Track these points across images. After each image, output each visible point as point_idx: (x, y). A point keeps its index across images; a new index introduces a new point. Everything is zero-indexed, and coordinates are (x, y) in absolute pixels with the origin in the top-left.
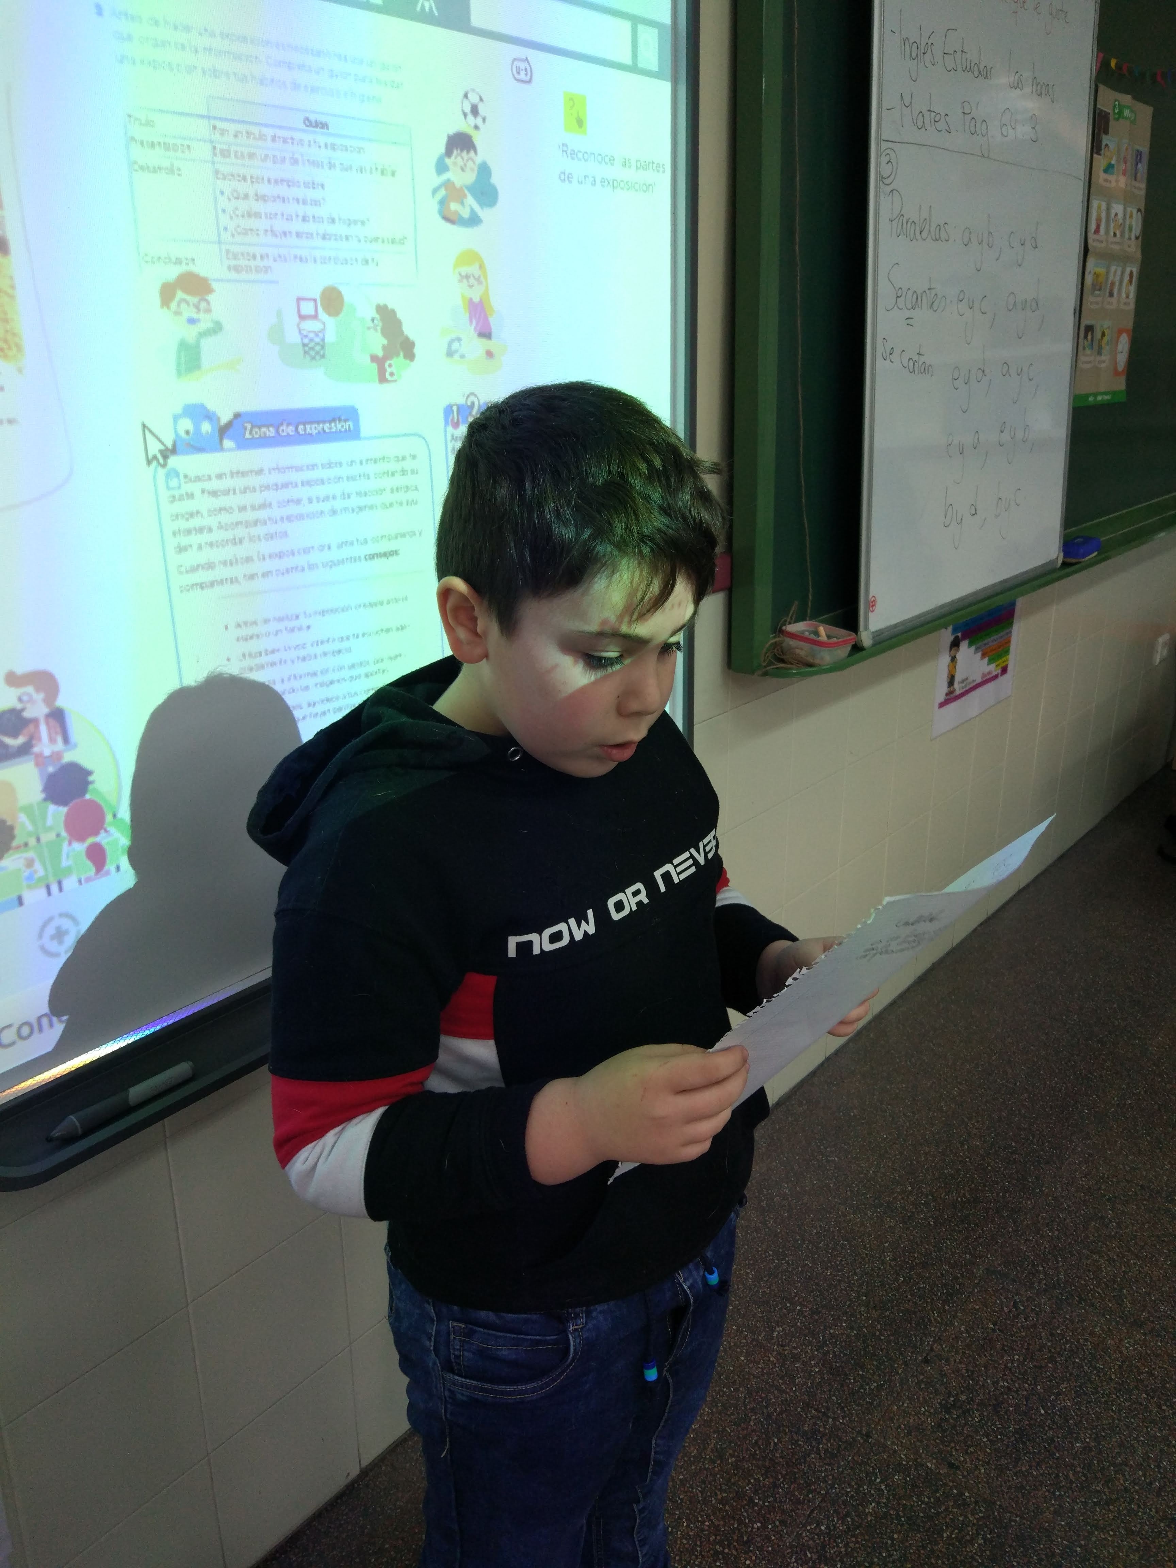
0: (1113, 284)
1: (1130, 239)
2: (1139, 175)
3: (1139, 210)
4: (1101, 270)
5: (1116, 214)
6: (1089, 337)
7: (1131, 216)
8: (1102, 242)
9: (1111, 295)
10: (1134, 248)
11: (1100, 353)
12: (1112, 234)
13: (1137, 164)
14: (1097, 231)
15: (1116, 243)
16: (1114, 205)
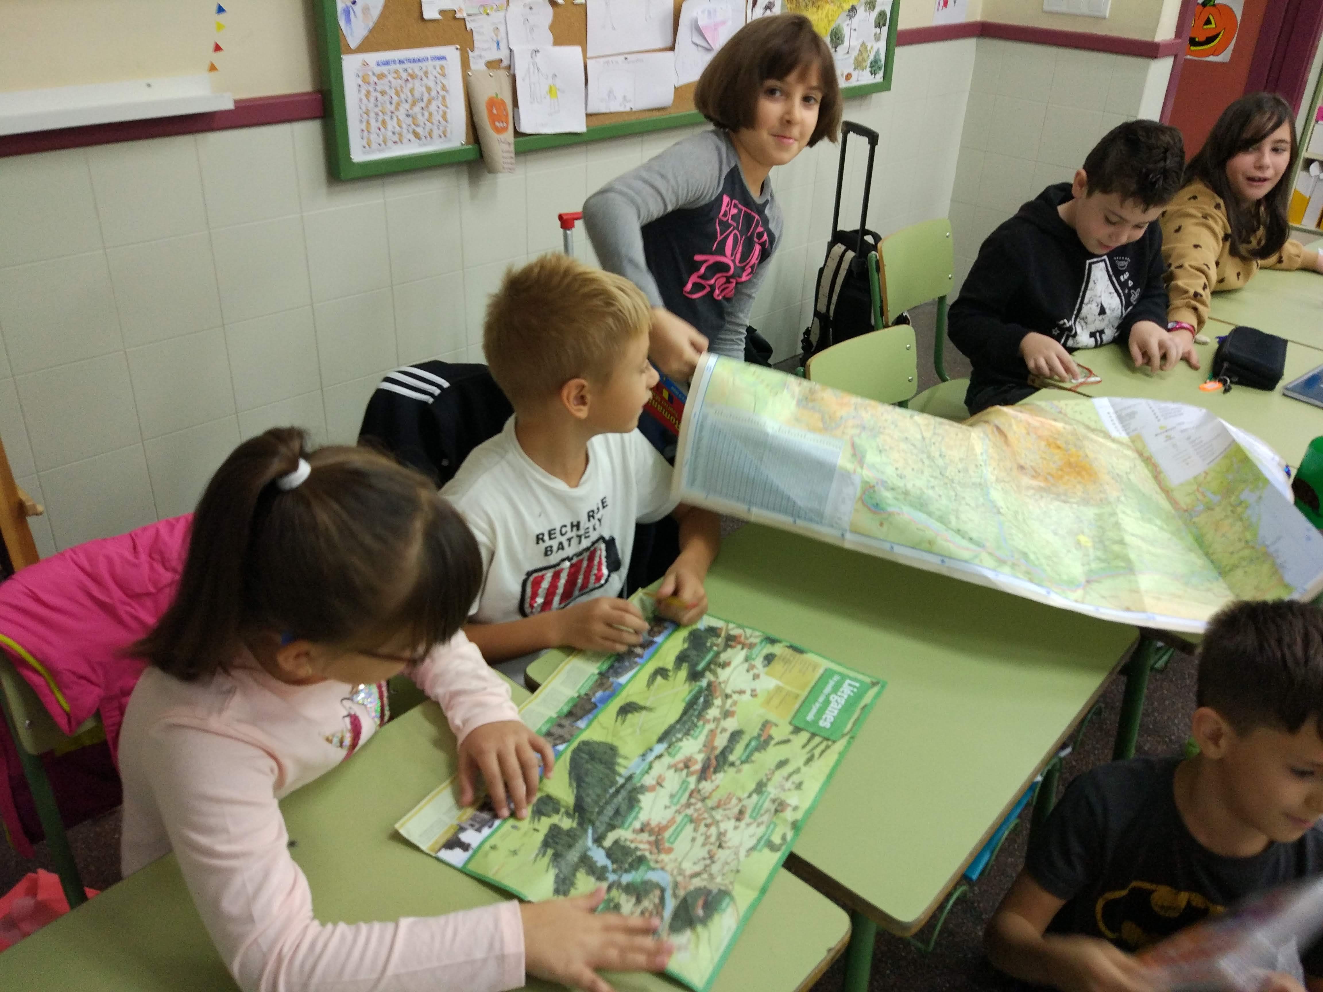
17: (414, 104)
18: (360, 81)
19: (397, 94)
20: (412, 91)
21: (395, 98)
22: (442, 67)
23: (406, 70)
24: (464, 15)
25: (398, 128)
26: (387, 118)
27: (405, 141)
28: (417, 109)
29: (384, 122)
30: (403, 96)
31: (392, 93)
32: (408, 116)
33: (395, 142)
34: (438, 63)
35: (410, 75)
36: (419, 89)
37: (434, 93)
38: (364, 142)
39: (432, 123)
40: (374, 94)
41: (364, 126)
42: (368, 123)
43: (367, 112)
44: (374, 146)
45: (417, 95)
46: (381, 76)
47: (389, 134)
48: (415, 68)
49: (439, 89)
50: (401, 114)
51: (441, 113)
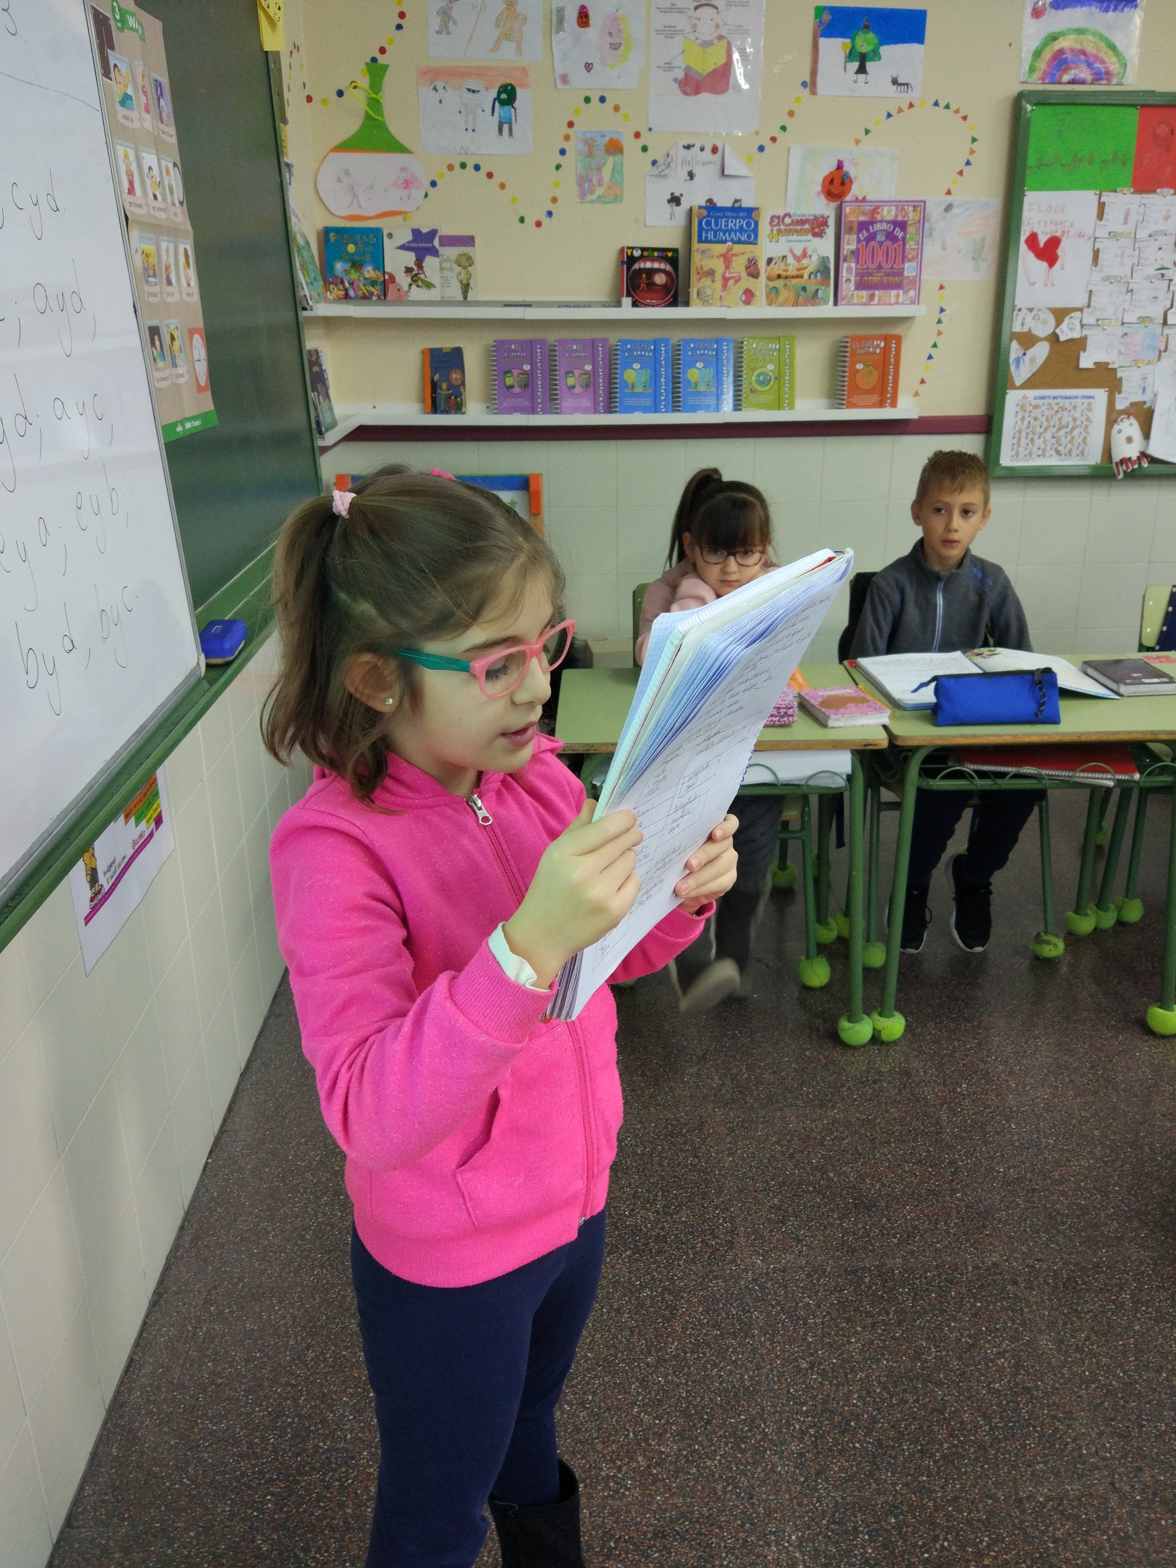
0: (167, 268)
1: (173, 204)
2: (164, 115)
3: (175, 165)
4: (150, 248)
5: (150, 168)
6: (157, 343)
7: (168, 173)
8: (140, 206)
9: (169, 282)
10: (181, 218)
11: (174, 365)
12: (152, 197)
13: (159, 101)
14: (131, 191)
15: (159, 209)
16: (143, 154)
17: (1060, 429)
18: (1018, 408)
19: (1047, 420)
20: (1060, 419)
21: (1045, 424)
22: (1089, 404)
23: (1057, 404)
24: (1116, 366)
25: (1043, 446)
26: (1036, 437)
27: (1047, 455)
28: (1062, 433)
29: (1032, 440)
30: (1052, 423)
31: (1044, 419)
32: (1053, 437)
33: (1039, 456)
34: (1087, 401)
35: (1060, 407)
36: (1066, 418)
37: (1078, 423)
38: (1014, 452)
39: (1073, 445)
40: (1027, 419)
41: (1015, 441)
42: (1019, 439)
43: (1020, 432)
44: (1021, 456)
45: (1064, 422)
46: (1036, 407)
47: (1035, 449)
48: (1067, 402)
49: (1084, 419)
50: (1048, 435)
51: (1082, 438)
